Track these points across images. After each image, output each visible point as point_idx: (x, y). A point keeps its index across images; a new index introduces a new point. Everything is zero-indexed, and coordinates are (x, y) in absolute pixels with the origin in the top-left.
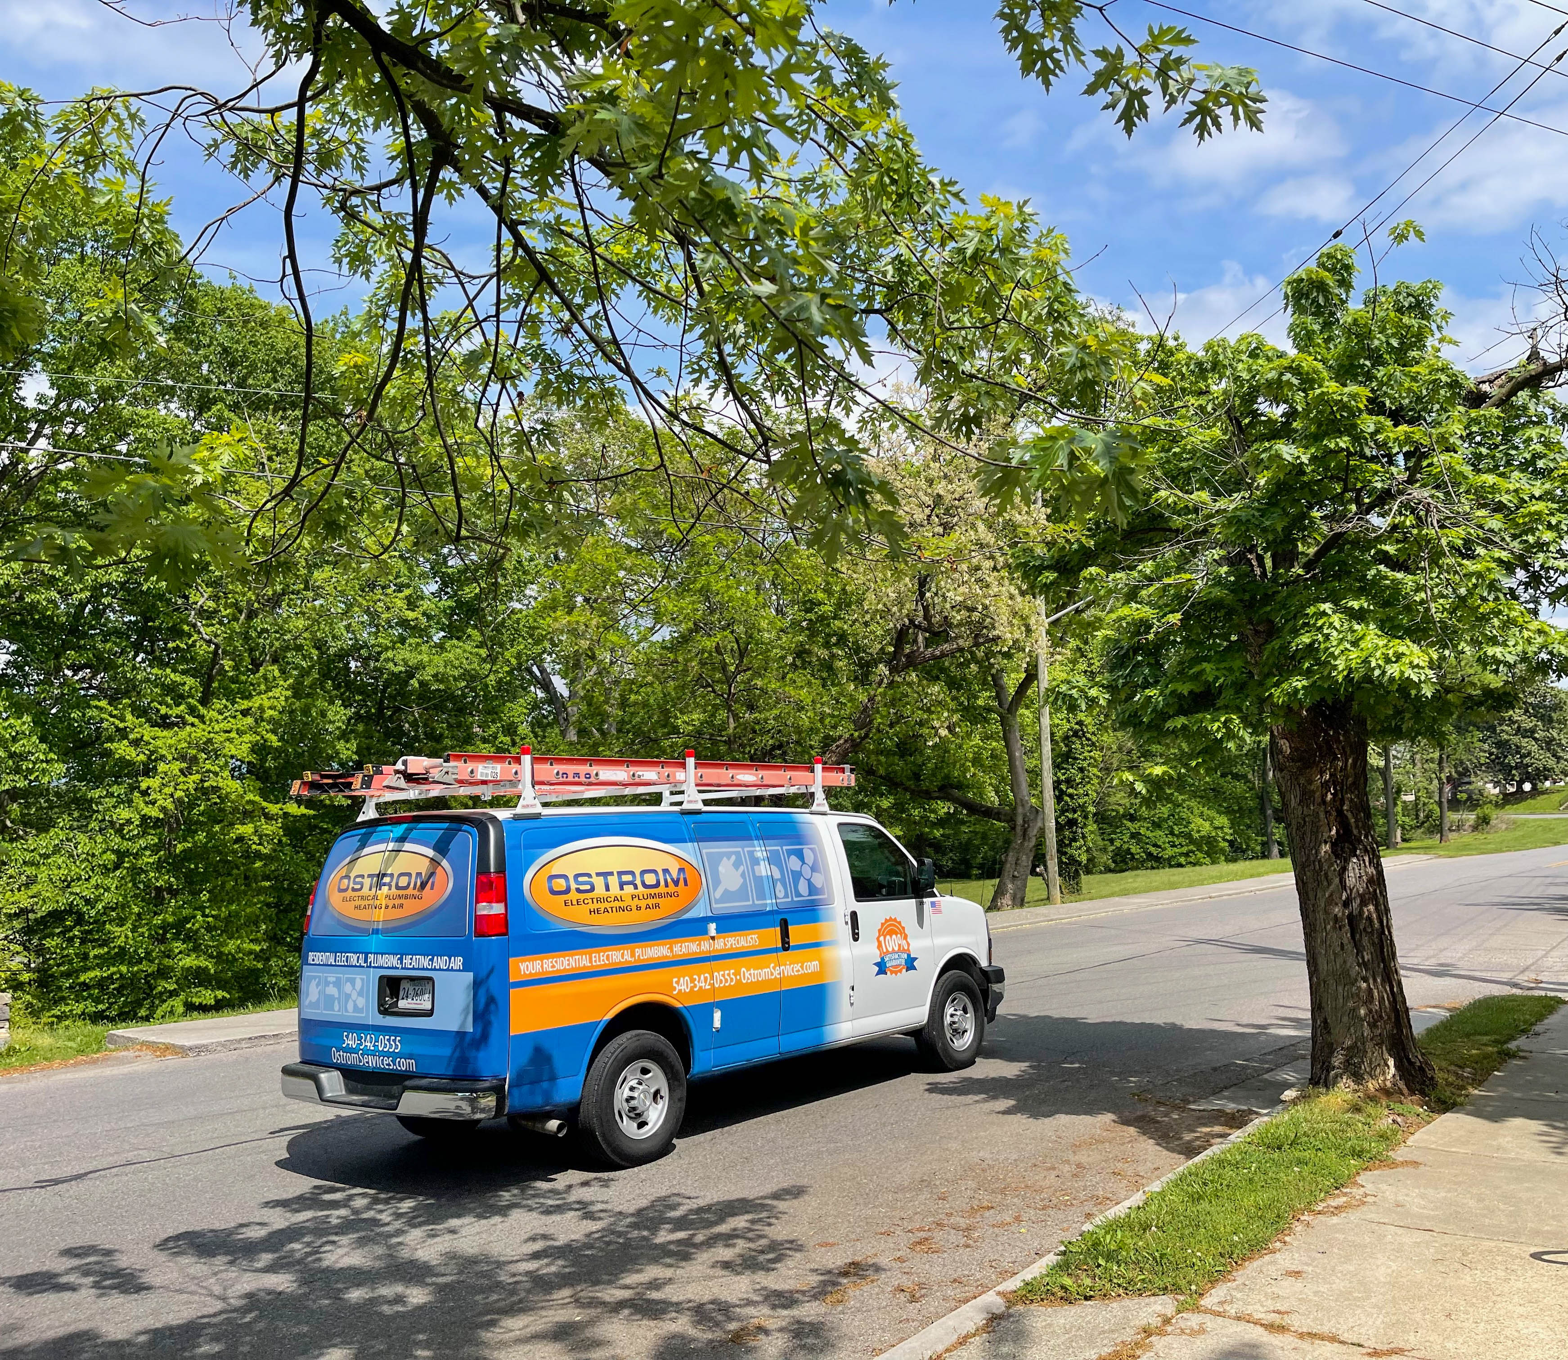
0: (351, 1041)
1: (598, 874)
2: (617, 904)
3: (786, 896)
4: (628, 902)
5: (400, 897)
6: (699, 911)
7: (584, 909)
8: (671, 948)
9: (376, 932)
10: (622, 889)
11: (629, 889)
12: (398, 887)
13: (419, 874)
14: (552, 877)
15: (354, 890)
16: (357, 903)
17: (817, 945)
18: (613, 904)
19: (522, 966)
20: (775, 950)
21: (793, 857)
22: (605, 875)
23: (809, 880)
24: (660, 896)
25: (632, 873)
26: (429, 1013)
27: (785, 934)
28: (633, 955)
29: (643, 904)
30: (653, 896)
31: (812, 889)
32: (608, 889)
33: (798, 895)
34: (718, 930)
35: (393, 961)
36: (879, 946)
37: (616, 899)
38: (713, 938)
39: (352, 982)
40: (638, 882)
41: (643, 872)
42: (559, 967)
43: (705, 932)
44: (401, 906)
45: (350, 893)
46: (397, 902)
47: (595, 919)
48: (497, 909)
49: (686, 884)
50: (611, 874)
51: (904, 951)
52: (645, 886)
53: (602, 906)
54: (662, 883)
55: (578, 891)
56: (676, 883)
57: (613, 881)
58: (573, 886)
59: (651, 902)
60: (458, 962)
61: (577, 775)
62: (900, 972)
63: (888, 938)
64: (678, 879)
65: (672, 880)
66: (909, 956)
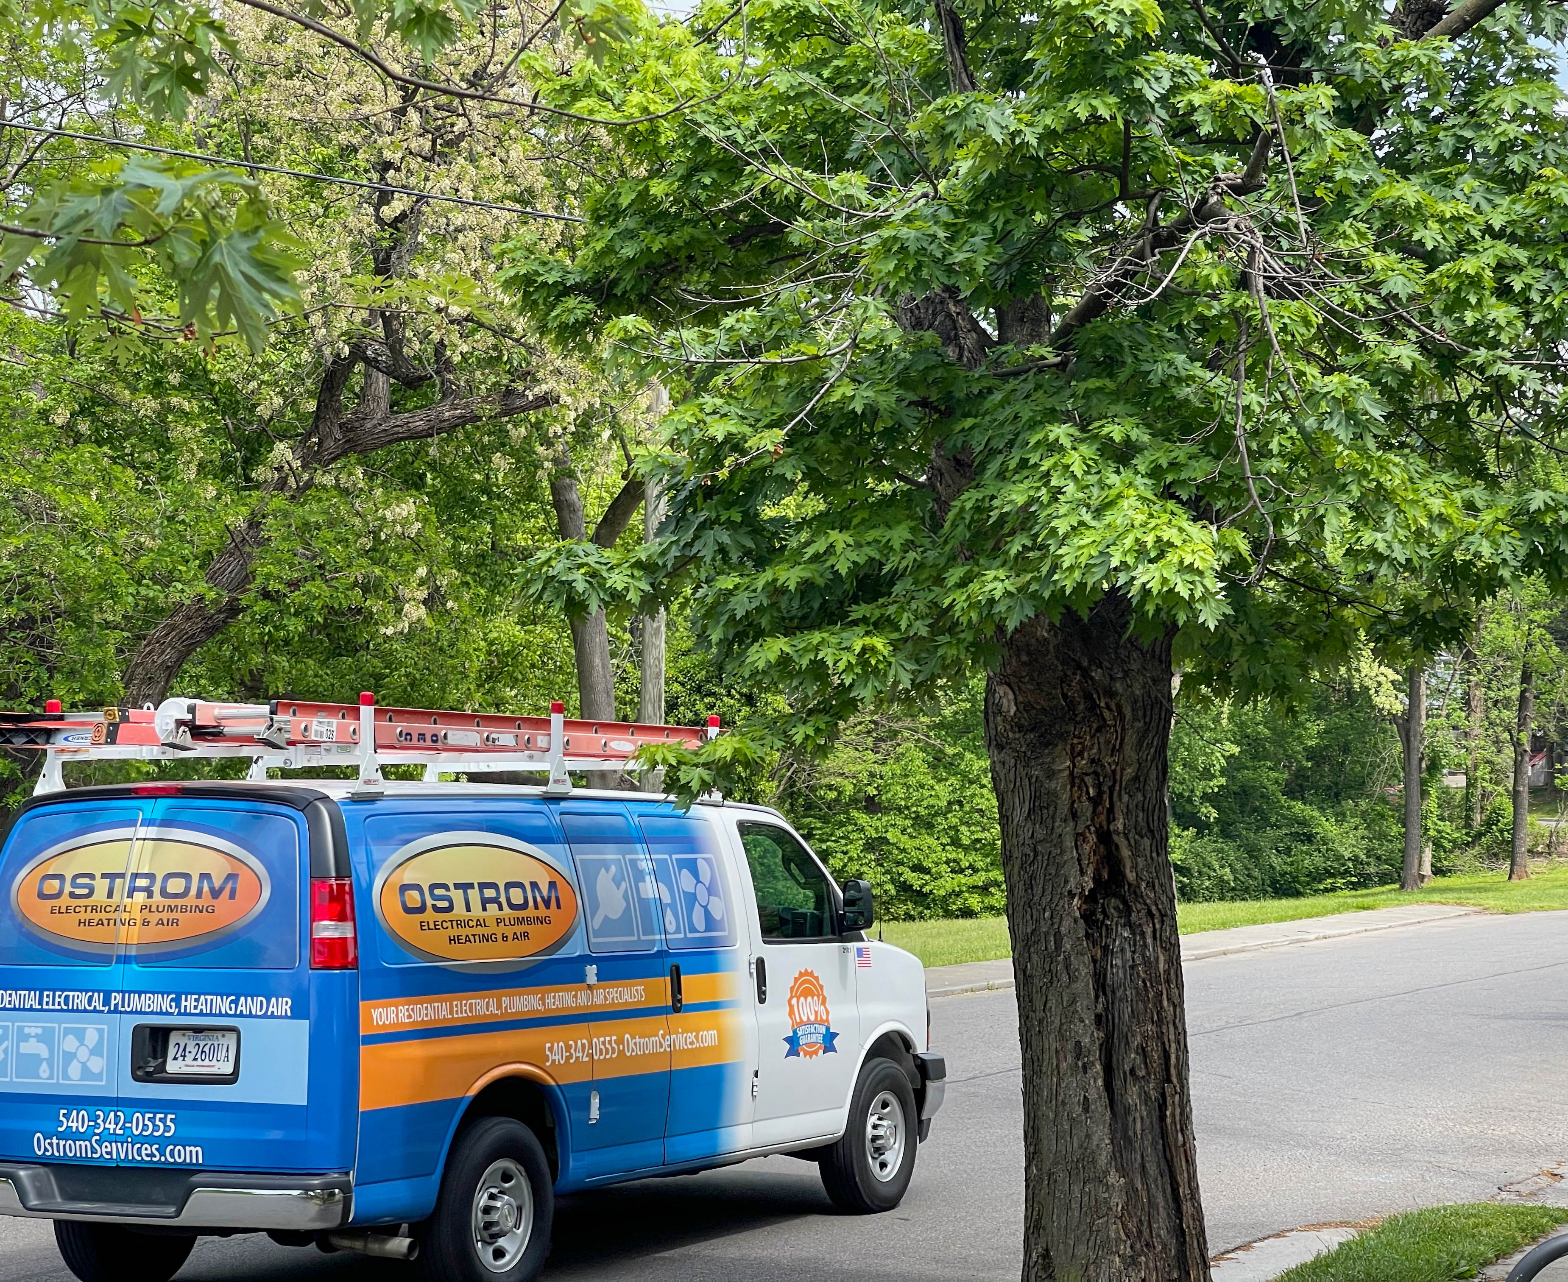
2: (480, 930)
3: (678, 931)
4: (492, 929)
5: (170, 908)
6: (574, 949)
7: (443, 935)
8: (542, 999)
9: (125, 960)
10: (484, 909)
11: (492, 908)
12: (165, 895)
13: (205, 876)
14: (404, 888)
15: (74, 896)
16: (83, 916)
17: (714, 1006)
18: (475, 931)
19: (375, 1014)
20: (666, 1010)
21: (685, 871)
22: (465, 887)
23: (705, 908)
24: (529, 920)
25: (494, 886)
26: (231, 1079)
28: (499, 1007)
29: (509, 931)
30: (521, 921)
31: (710, 923)
32: (468, 909)
33: (693, 930)
34: (600, 977)
35: (164, 1003)
36: (791, 1013)
37: (478, 924)
38: (590, 987)
39: (79, 1033)
40: (503, 899)
41: (509, 885)
42: (416, 1017)
43: (581, 978)
44: (175, 921)
45: (66, 899)
46: (165, 915)
47: (455, 950)
48: (345, 930)
49: (559, 907)
50: (471, 886)
51: (821, 1022)
52: (512, 906)
53: (462, 931)
54: (531, 901)
55: (435, 909)
56: (547, 903)
57: (474, 896)
58: (429, 902)
59: (518, 928)
60: (284, 1005)
61: (422, 737)
62: (816, 1052)
63: (802, 999)
64: (549, 898)
65: (542, 898)
66: (828, 1029)
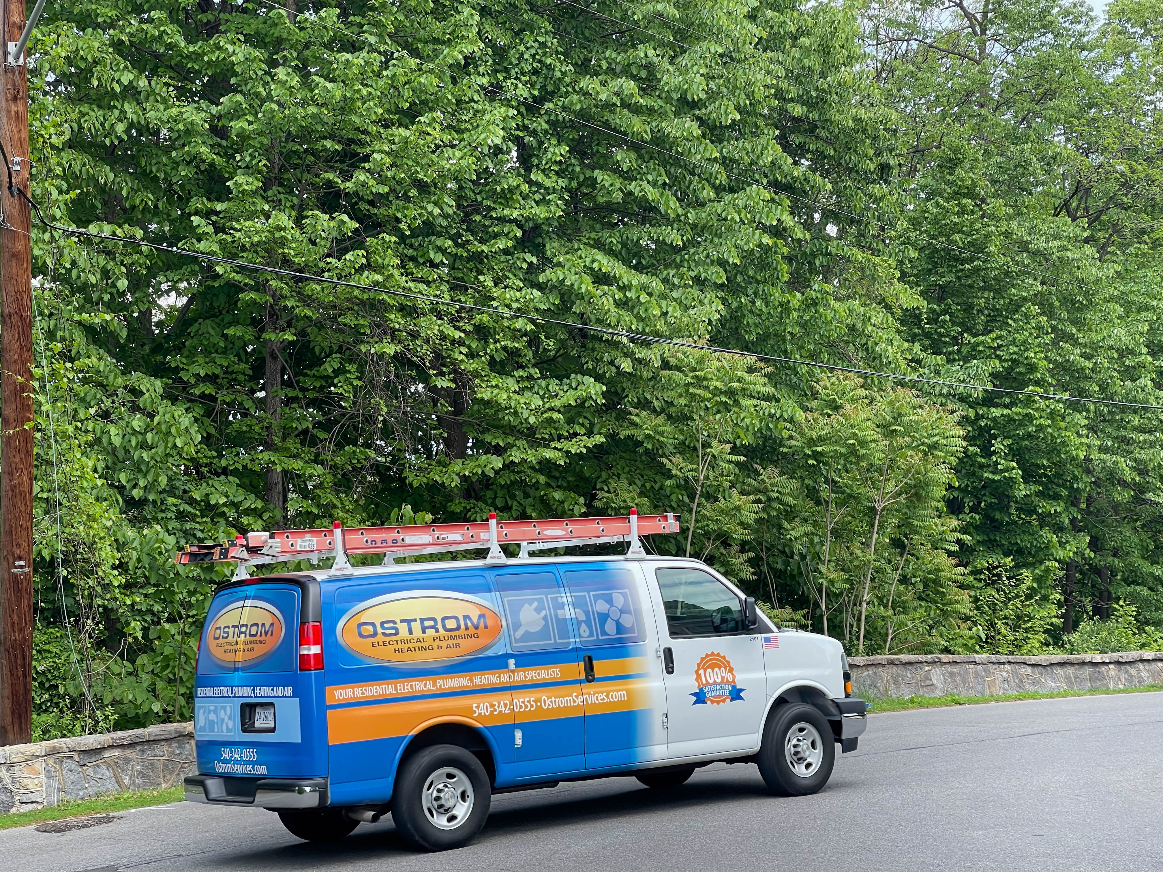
0: (226, 754)
1: (402, 621)
2: (419, 644)
3: (591, 635)
4: (430, 642)
5: (252, 642)
6: (498, 650)
7: (391, 648)
8: (470, 680)
9: (236, 670)
10: (424, 632)
11: (431, 632)
12: (250, 635)
13: (263, 625)
14: (360, 625)
15: (223, 638)
16: (225, 647)
17: (624, 677)
18: (415, 645)
19: (337, 693)
20: (580, 682)
21: (600, 601)
22: (409, 622)
23: (617, 621)
24: (460, 637)
25: (434, 620)
26: (272, 730)
27: (590, 668)
28: (435, 685)
29: (444, 644)
30: (453, 637)
31: (620, 628)
32: (411, 632)
33: (604, 633)
34: (517, 665)
35: (247, 691)
36: (698, 678)
37: (418, 640)
38: (513, 671)
39: (224, 708)
40: (439, 626)
41: (444, 619)
42: (367, 694)
43: (506, 666)
44: (253, 649)
45: (221, 640)
46: (250, 646)
47: (399, 656)
48: (315, 650)
49: (486, 627)
50: (415, 620)
51: (728, 682)
52: (447, 630)
53: (406, 646)
54: (463, 626)
55: (384, 634)
56: (476, 626)
57: (416, 627)
58: (380, 631)
59: (451, 642)
60: (289, 691)
61: (385, 541)
62: (724, 701)
63: (709, 670)
64: (478, 623)
65: (472, 623)
66: (734, 687)
